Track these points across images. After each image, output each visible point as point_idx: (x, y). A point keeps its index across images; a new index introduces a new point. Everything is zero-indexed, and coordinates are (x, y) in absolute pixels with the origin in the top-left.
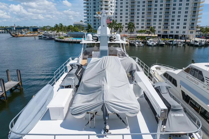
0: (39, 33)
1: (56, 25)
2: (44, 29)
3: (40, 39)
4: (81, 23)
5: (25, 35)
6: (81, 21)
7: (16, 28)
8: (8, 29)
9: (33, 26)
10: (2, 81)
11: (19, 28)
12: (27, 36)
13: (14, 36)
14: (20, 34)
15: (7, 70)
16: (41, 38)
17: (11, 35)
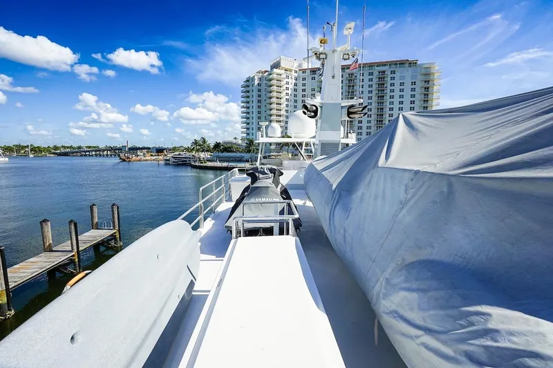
0: (166, 155)
1: (195, 140)
2: (174, 149)
3: (166, 164)
4: (234, 141)
5: (143, 158)
6: (235, 138)
7: (130, 149)
8: (117, 149)
9: (157, 146)
10: (73, 224)
11: (134, 150)
12: (146, 160)
13: (124, 160)
14: (134, 158)
15: (93, 205)
16: (168, 162)
17: (121, 159)
